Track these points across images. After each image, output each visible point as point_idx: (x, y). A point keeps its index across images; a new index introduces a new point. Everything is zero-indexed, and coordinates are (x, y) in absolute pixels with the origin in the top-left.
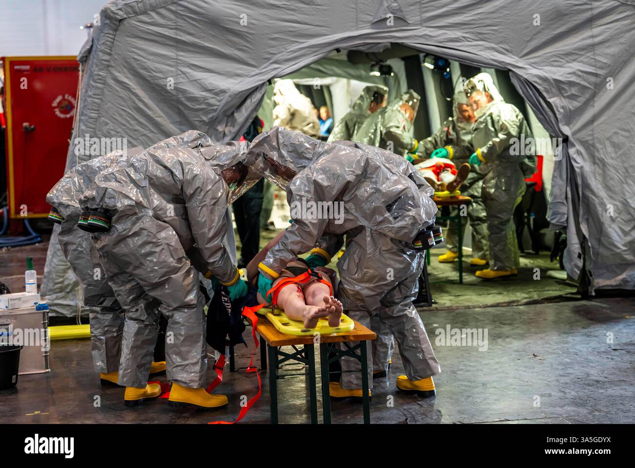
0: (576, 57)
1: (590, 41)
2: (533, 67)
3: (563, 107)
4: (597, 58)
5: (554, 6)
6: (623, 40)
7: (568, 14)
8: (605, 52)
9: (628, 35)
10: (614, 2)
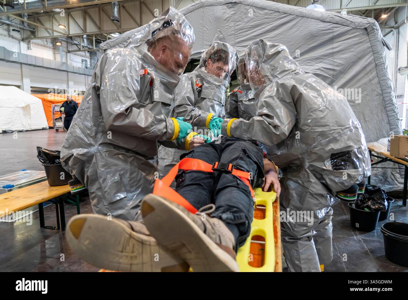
1: (331, 51)
4: (335, 60)
5: (309, 32)
6: (352, 50)
7: (317, 36)
8: (341, 57)
9: (356, 46)
10: (348, 27)
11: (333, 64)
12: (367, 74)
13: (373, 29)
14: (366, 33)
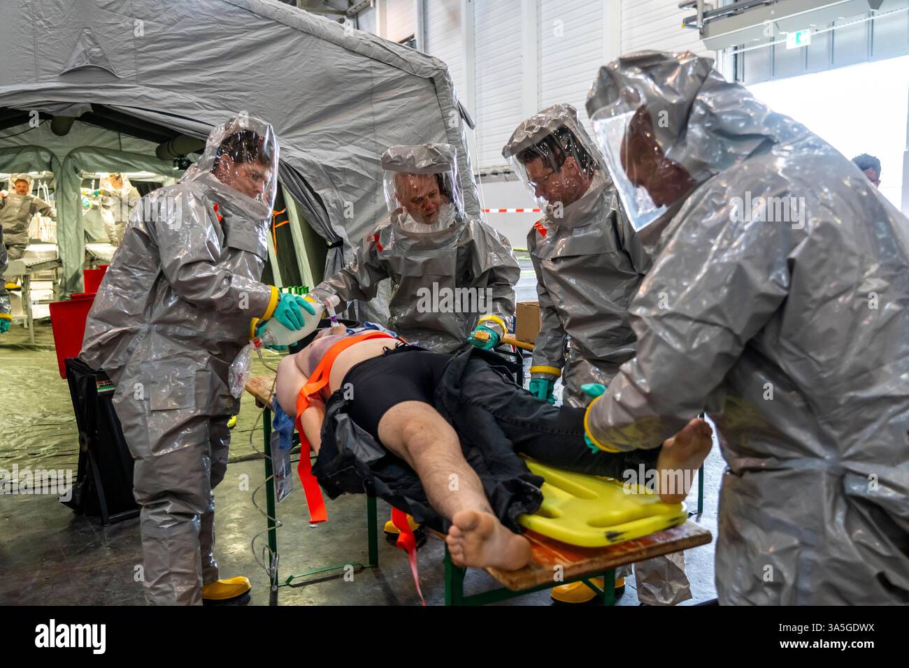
0: (352, 138)
1: (369, 120)
2: (297, 148)
3: (335, 202)
5: (323, 70)
6: (409, 121)
7: (342, 83)
8: (388, 134)
9: (416, 114)
10: (399, 72)
11: (375, 148)
13: (445, 82)
14: (432, 88)
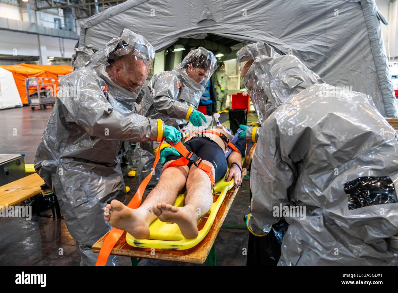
1: (324, 27)
2: (287, 44)
4: (328, 37)
5: (301, 6)
6: (345, 25)
7: (310, 11)
9: (350, 22)
10: (341, 1)
11: (325, 40)
12: (360, 51)
13: (368, 3)
14: (359, 7)
